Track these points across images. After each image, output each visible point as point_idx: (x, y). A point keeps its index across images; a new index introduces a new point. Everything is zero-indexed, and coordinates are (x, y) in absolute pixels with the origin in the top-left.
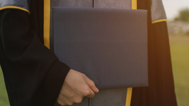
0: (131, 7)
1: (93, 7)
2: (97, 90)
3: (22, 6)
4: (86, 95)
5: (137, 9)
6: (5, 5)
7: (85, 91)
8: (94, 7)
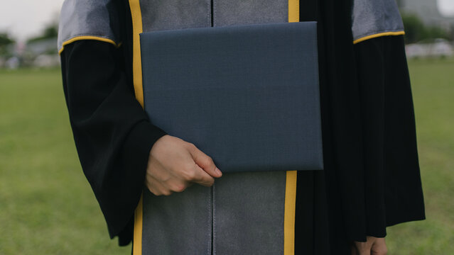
0: (287, 19)
1: (212, 26)
2: (218, 173)
3: (100, 35)
4: (188, 179)
5: (300, 21)
6: (75, 36)
7: (186, 173)
8: (215, 25)
